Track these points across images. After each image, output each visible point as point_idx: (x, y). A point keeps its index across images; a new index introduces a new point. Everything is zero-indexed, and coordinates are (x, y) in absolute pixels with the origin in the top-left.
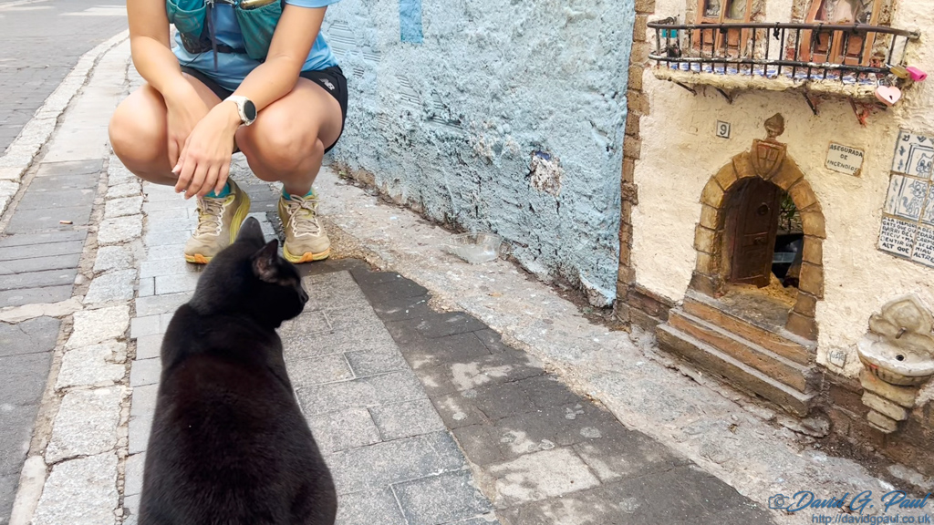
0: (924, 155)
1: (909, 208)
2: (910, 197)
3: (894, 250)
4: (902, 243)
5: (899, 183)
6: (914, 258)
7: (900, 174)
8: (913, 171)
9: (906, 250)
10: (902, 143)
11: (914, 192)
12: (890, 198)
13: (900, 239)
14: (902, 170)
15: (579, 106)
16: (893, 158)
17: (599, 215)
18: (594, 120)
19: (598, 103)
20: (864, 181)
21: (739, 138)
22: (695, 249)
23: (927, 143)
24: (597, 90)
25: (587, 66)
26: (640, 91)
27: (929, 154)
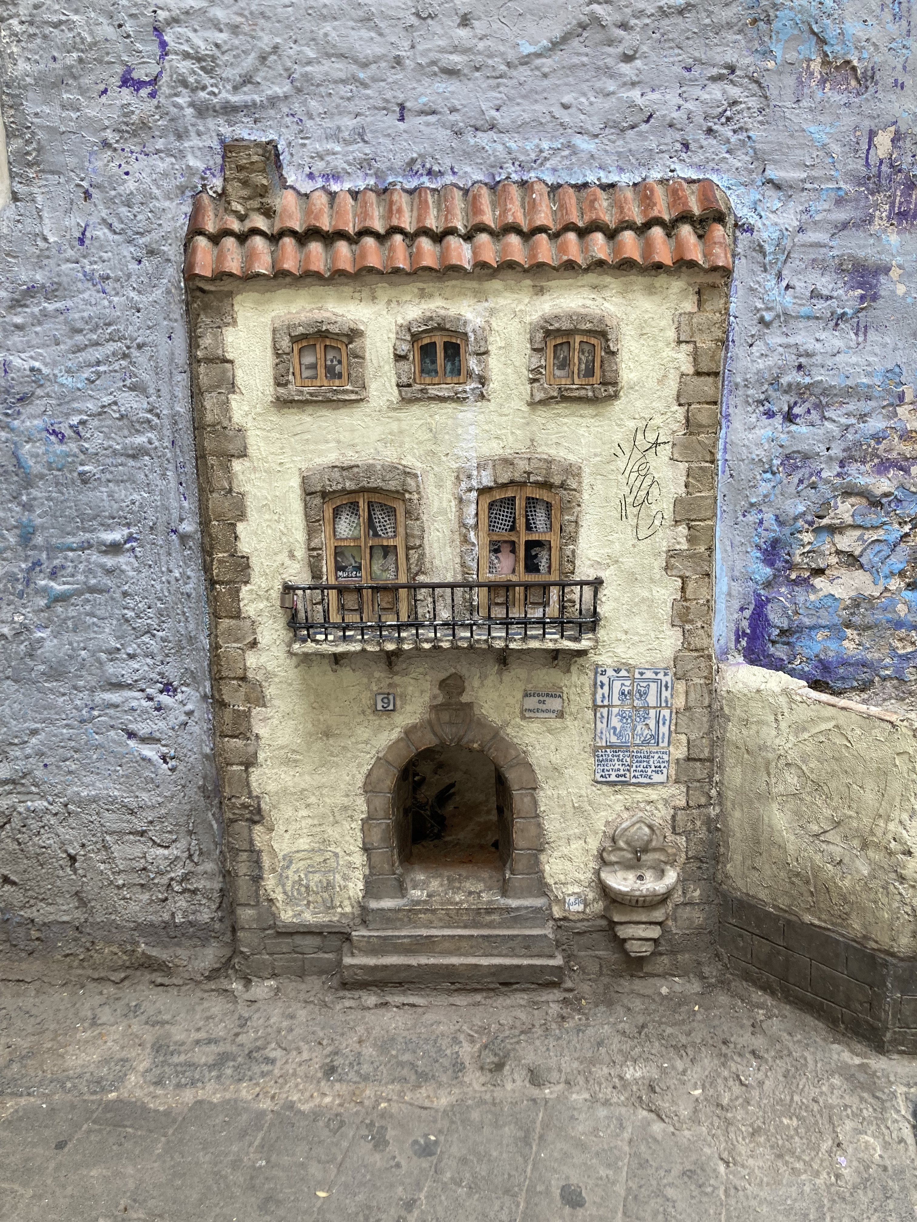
0: (623, 684)
1: (619, 736)
2: (618, 725)
3: (613, 778)
4: (619, 770)
5: (605, 715)
6: (634, 780)
7: (604, 706)
8: (616, 702)
9: (624, 776)
10: (600, 678)
11: (621, 721)
12: (598, 731)
13: (617, 767)
14: (606, 703)
15: (96, 713)
16: (594, 694)
17: (166, 852)
18: (132, 727)
19: (134, 704)
20: (569, 721)
21: (409, 708)
22: (366, 849)
23: (623, 673)
24: (129, 687)
25: (103, 656)
26: (244, 679)
27: (628, 683)
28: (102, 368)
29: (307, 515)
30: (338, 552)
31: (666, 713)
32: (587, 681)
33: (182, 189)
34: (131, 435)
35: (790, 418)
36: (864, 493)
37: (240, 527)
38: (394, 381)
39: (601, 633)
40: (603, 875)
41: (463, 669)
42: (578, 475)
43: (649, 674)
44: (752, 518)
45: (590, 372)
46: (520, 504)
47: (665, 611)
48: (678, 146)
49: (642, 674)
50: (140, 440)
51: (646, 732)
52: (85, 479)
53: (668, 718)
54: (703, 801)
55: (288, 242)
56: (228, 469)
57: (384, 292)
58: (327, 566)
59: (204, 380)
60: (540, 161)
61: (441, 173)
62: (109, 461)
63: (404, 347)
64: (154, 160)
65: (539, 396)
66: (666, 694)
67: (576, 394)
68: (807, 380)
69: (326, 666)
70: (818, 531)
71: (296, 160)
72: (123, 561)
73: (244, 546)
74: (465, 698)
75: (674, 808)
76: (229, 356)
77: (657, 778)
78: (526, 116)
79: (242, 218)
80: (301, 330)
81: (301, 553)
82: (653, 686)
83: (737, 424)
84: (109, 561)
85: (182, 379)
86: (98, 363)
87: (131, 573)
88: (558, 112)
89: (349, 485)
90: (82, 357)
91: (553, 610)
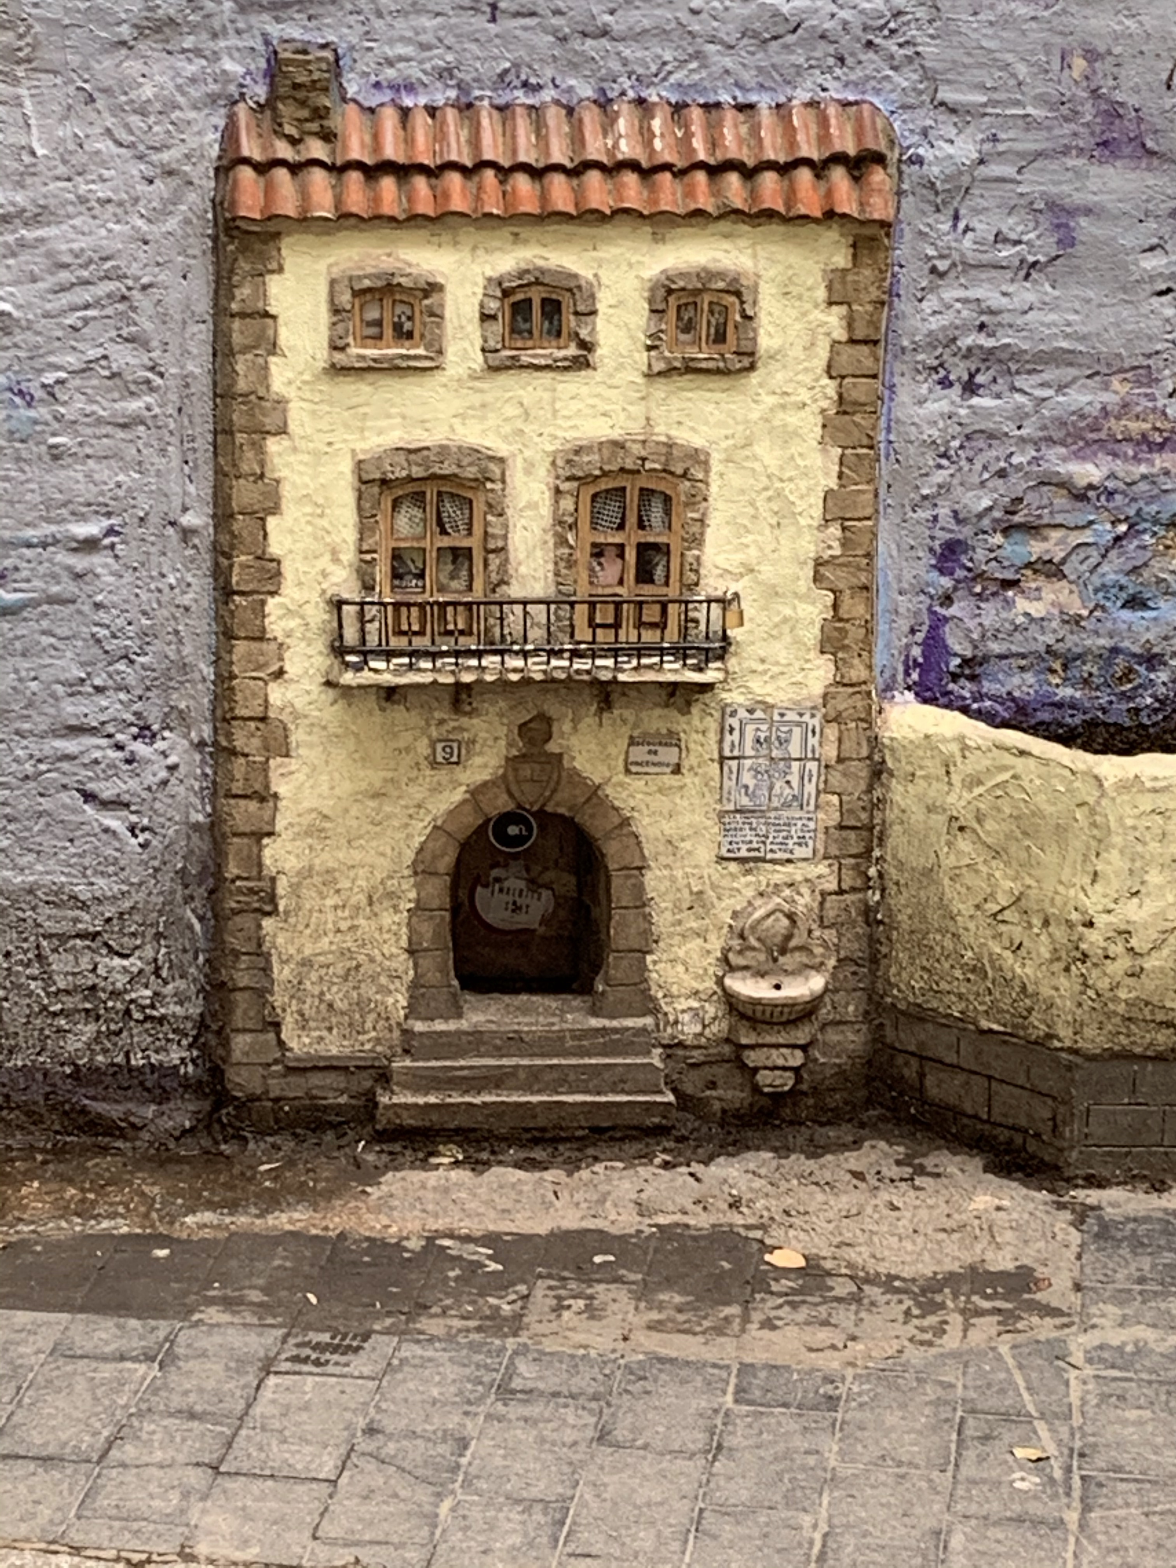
0: (758, 729)
1: (752, 796)
2: (751, 783)
3: (744, 853)
4: (751, 842)
5: (735, 769)
6: (769, 856)
7: (733, 758)
9: (758, 850)
10: (730, 721)
11: (755, 777)
12: (726, 790)
13: (748, 838)
14: (736, 753)
15: (43, 767)
16: (721, 741)
17: (125, 963)
18: (91, 786)
19: (98, 754)
20: (688, 779)
21: (478, 760)
22: (411, 952)
23: (759, 714)
24: (92, 731)
25: (60, 689)
26: (263, 719)
27: (764, 727)
28: (90, 313)
29: (360, 509)
30: (397, 555)
31: (812, 766)
32: (712, 724)
33: (213, 99)
34: (122, 398)
35: (970, 388)
36: (1064, 485)
37: (272, 522)
38: (479, 343)
39: (732, 663)
40: (728, 982)
41: (552, 708)
42: (706, 465)
43: (791, 716)
44: (924, 514)
45: (720, 337)
46: (632, 498)
47: (812, 635)
48: (831, 61)
49: (782, 715)
50: (135, 406)
51: (787, 791)
52: (56, 454)
53: (815, 773)
54: (859, 883)
55: (355, 177)
56: (260, 450)
57: (469, 235)
58: (382, 572)
59: (237, 339)
60: (662, 74)
61: (539, 87)
62: (89, 431)
63: (493, 306)
64: (180, 62)
65: (659, 366)
66: (813, 741)
67: (704, 365)
68: (990, 343)
69: (372, 702)
70: (1006, 531)
71: (361, 67)
72: (98, 561)
73: (275, 548)
74: (552, 747)
75: (824, 894)
76: (272, 310)
77: (800, 852)
78: (647, 23)
79: (294, 142)
80: (367, 283)
81: (349, 555)
82: (797, 731)
83: (903, 396)
84: (79, 562)
85: (203, 332)
86: (87, 307)
87: (111, 579)
88: (684, 16)
89: (417, 472)
90: (65, 299)
91: (672, 634)
